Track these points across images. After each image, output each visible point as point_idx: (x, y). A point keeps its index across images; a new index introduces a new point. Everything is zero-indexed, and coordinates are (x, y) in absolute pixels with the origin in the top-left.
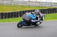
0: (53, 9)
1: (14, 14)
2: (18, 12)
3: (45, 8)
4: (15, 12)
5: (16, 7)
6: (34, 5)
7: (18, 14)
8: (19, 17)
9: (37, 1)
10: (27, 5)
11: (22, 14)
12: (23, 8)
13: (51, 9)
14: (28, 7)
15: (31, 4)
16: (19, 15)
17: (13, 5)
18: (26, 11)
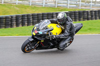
0: (79, 12)
1: (6, 20)
2: (12, 17)
3: (65, 10)
4: (6, 18)
5: (9, 7)
6: (44, 5)
7: (11, 21)
8: (15, 26)
10: (31, 4)
11: (20, 20)
12: (23, 10)
13: (75, 12)
14: (32, 8)
16: (14, 23)
17: (3, 3)
18: (28, 16)
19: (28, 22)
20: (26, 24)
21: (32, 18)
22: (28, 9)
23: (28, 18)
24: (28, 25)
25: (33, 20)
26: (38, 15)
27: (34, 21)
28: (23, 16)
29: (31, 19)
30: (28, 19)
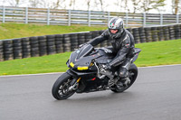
3: (84, 29)
6: (49, 22)
8: (1, 59)
9: (59, 8)
10: (27, 21)
11: (11, 49)
12: (15, 31)
14: (29, 27)
15: (38, 17)
18: (23, 41)
19: (23, 52)
20: (20, 54)
21: (30, 44)
22: (22, 30)
23: (22, 45)
24: (23, 57)
25: (31, 47)
26: (39, 38)
27: (34, 49)
28: (15, 42)
29: (28, 47)
30: (24, 47)
